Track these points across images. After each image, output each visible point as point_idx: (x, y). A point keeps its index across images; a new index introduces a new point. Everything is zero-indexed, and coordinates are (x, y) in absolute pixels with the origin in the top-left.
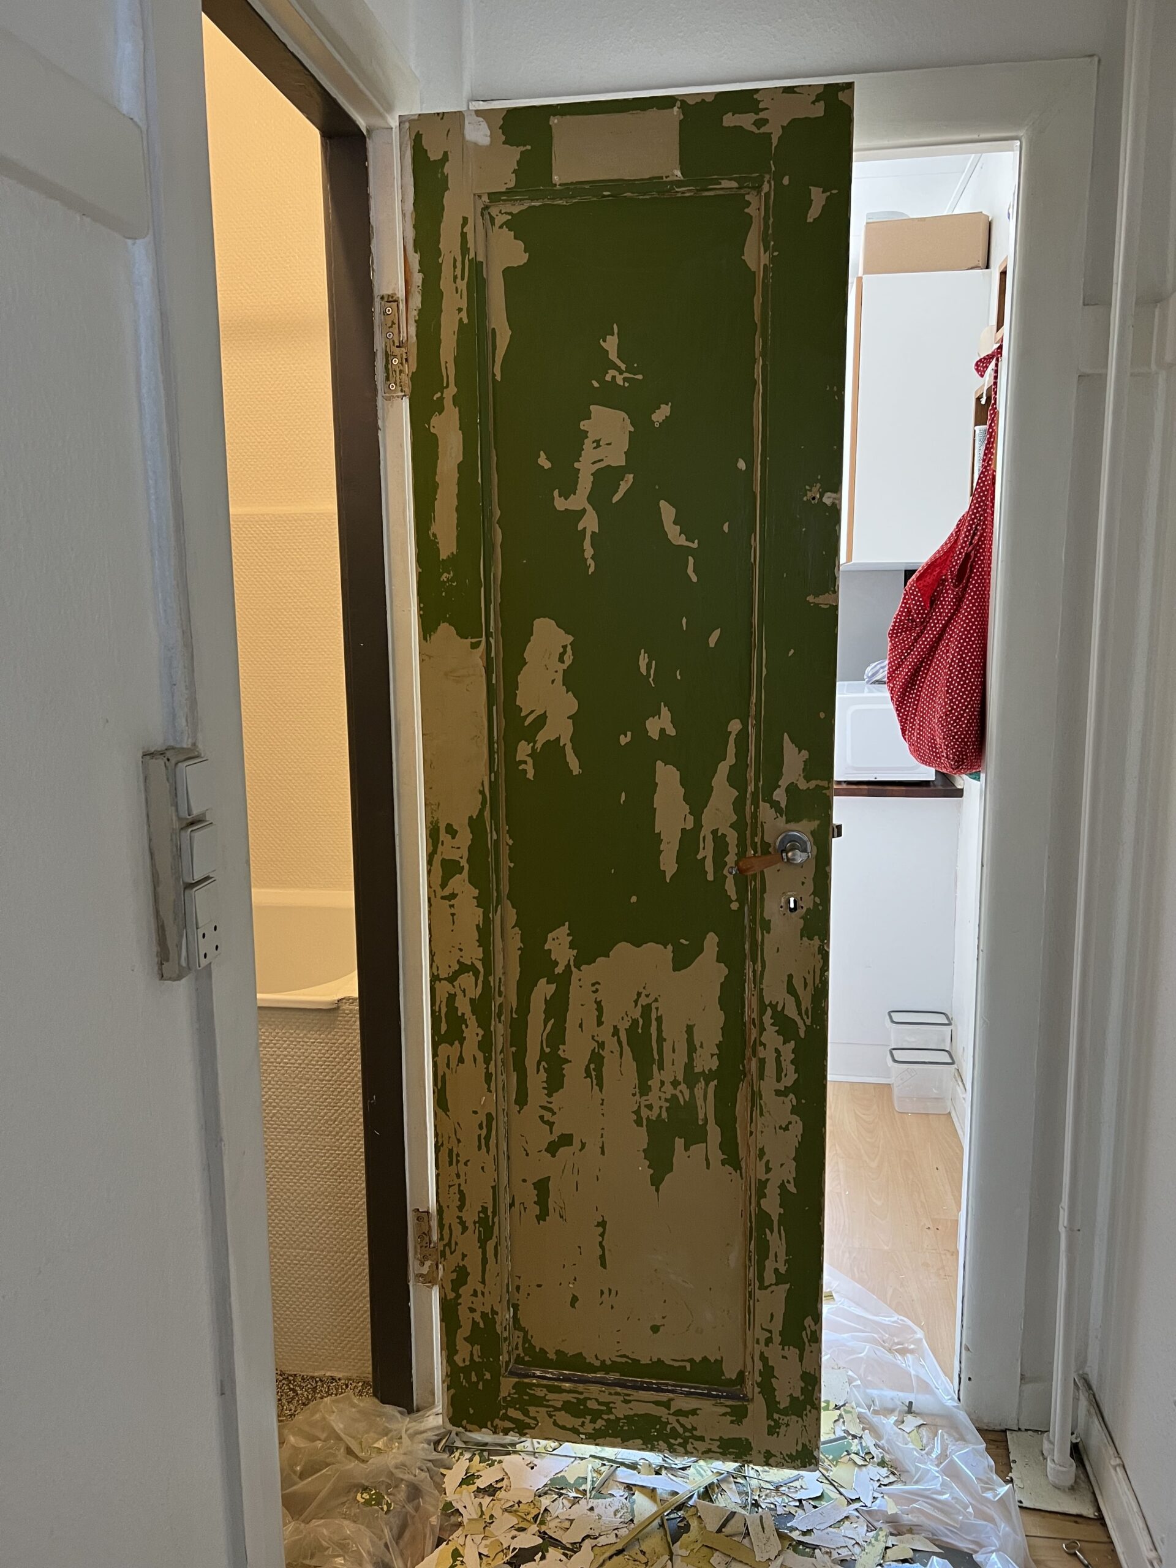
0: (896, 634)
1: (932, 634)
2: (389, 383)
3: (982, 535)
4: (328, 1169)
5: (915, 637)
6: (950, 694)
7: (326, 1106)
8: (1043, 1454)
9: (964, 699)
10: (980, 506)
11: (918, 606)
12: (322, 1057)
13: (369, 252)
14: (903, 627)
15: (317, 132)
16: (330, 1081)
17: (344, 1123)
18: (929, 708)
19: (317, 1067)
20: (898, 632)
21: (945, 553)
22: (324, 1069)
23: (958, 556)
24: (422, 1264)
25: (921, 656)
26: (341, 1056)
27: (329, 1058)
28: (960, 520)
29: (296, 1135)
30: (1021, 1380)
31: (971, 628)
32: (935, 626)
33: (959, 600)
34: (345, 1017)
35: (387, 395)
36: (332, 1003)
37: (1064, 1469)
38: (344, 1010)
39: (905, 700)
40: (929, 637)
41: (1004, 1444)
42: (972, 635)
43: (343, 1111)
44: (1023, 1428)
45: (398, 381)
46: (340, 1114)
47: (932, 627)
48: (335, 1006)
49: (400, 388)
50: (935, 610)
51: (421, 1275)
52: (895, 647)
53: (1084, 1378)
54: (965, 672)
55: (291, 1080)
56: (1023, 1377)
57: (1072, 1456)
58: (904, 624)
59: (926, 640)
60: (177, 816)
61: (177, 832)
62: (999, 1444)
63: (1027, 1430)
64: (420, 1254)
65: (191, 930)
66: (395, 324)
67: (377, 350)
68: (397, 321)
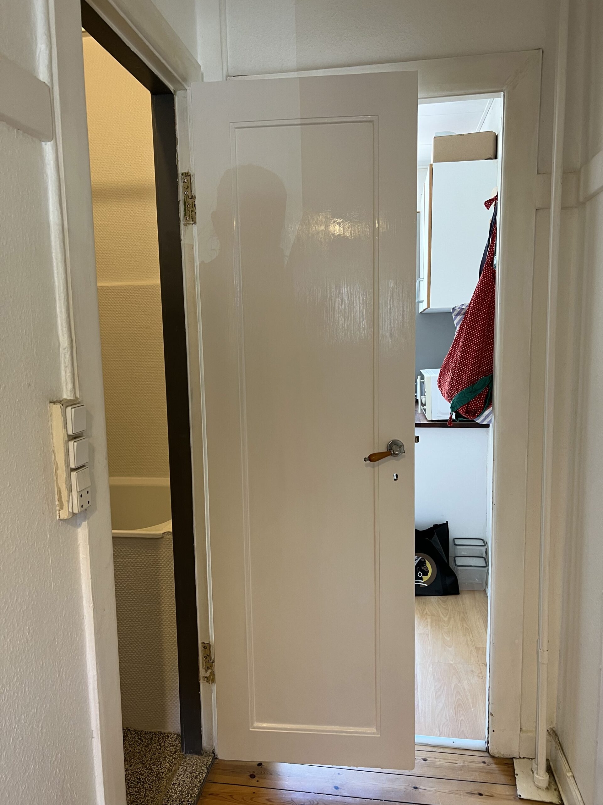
2: (186, 217)
4: (158, 622)
8: (532, 771)
12: (154, 563)
13: (175, 152)
15: (149, 92)
19: (152, 568)
24: (206, 671)
30: (520, 731)
34: (166, 542)
35: (185, 223)
37: (543, 778)
38: (166, 538)
41: (512, 765)
44: (522, 757)
45: (191, 216)
48: (162, 536)
49: (191, 220)
51: (206, 677)
53: (553, 730)
55: (139, 575)
56: (521, 729)
57: (547, 771)
60: (67, 434)
61: (67, 442)
62: (509, 765)
63: (524, 758)
64: (205, 666)
65: (74, 493)
66: (189, 187)
67: (180, 201)
68: (190, 186)
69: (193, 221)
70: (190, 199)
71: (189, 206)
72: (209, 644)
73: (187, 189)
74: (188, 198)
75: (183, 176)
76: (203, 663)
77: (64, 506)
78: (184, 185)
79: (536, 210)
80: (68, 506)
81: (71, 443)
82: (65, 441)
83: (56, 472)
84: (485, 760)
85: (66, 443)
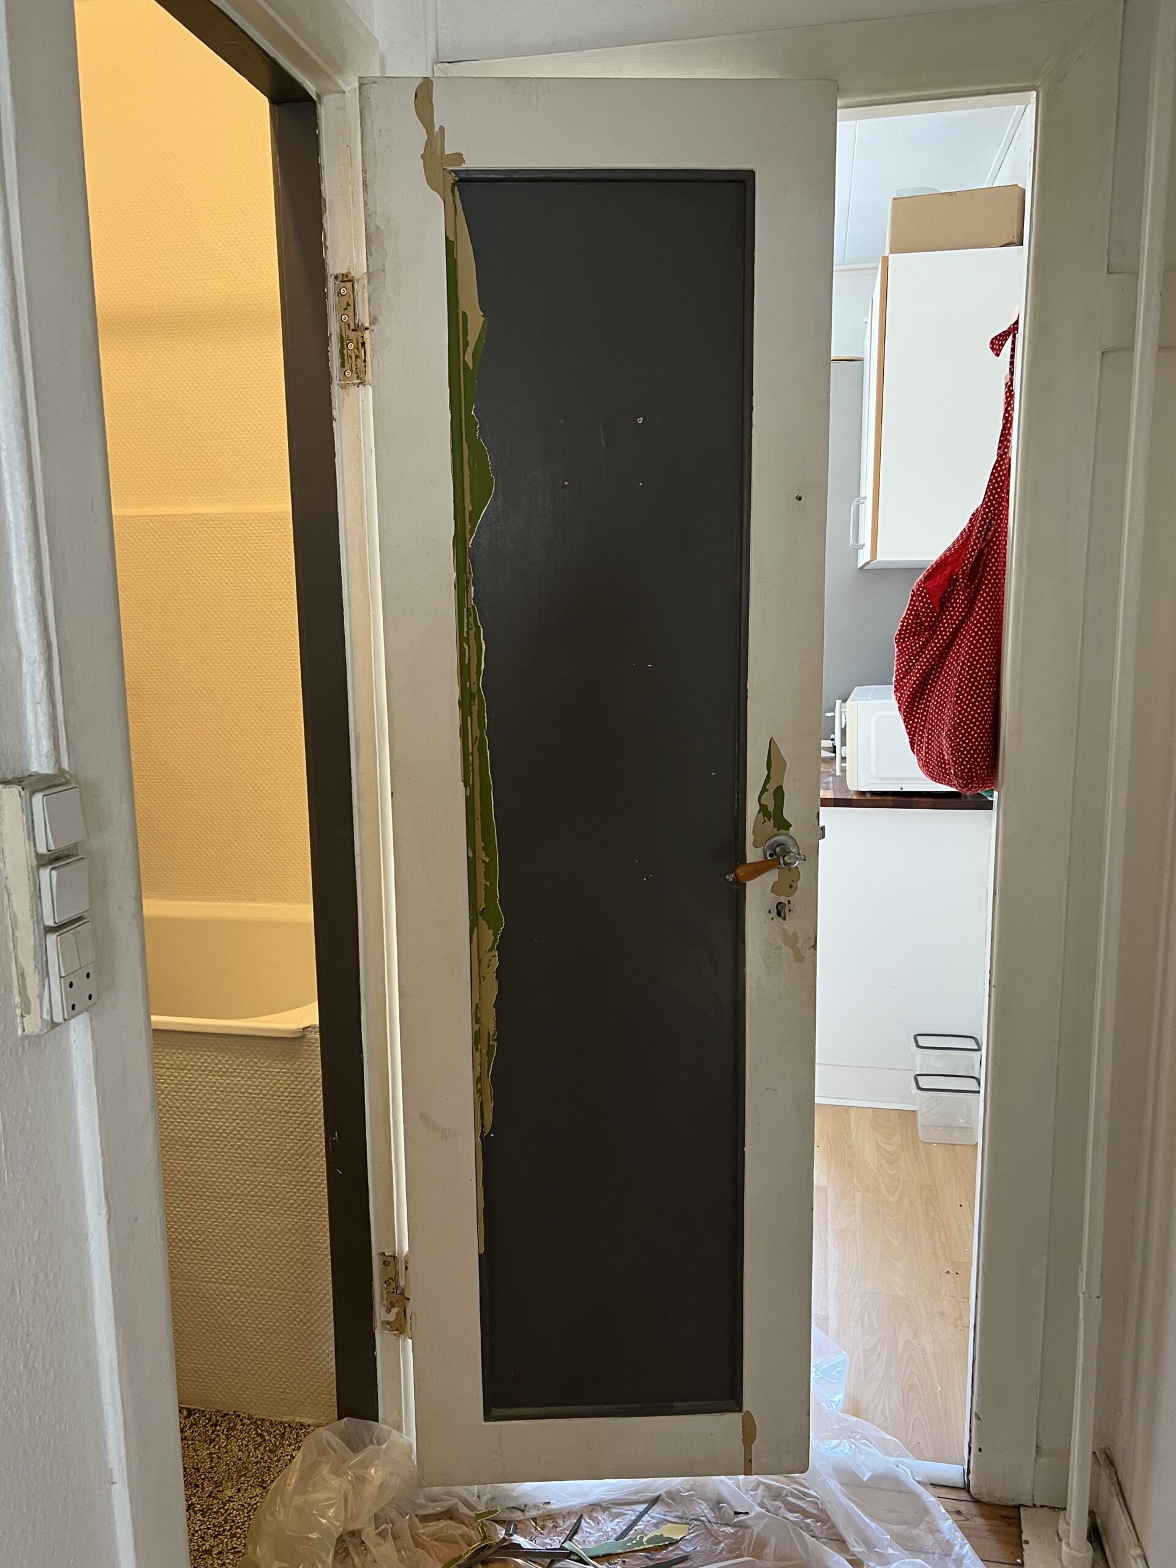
0: (903, 639)
1: (942, 639)
2: (344, 369)
3: (996, 530)
4: (295, 1206)
5: (923, 642)
6: (960, 705)
7: (292, 1140)
8: (1058, 1535)
9: (974, 710)
10: (995, 499)
11: (926, 609)
12: (287, 1088)
13: (321, 227)
14: (911, 632)
15: (266, 99)
16: (296, 1113)
17: (311, 1158)
18: (938, 720)
19: (282, 1098)
20: (905, 637)
21: (956, 551)
22: (290, 1100)
23: (970, 553)
24: (389, 1311)
25: (930, 663)
26: (306, 1087)
27: (294, 1089)
28: (973, 514)
29: (261, 1169)
30: (1037, 1452)
31: (983, 632)
32: (945, 630)
33: (971, 602)
34: (310, 1046)
35: (343, 382)
36: (297, 1031)
37: (1080, 1555)
38: (310, 1039)
39: (914, 711)
40: (939, 642)
41: (1017, 1521)
42: (984, 641)
43: (310, 1145)
44: (1038, 1504)
45: (354, 367)
46: (307, 1148)
47: (941, 632)
48: (299, 1035)
49: (356, 375)
50: (945, 612)
51: (388, 1323)
52: (902, 653)
53: (1106, 1453)
54: (976, 680)
55: (256, 1111)
56: (1038, 1449)
57: (1089, 1539)
58: (912, 628)
59: (935, 646)
60: (36, 851)
61: (35, 869)
62: (1010, 1521)
63: (1042, 1506)
64: (387, 1300)
65: (54, 979)
66: (350, 306)
67: (331, 334)
68: (351, 303)
69: (358, 378)
70: (353, 330)
71: (351, 346)
72: (394, 1257)
73: (346, 309)
74: (349, 328)
75: (337, 283)
76: (382, 1293)
77: (32, 1009)
78: (339, 300)
79: (1103, 353)
80: (41, 1007)
81: (44, 873)
82: (32, 867)
83: (13, 934)
84: (962, 1506)
85: (33, 872)
